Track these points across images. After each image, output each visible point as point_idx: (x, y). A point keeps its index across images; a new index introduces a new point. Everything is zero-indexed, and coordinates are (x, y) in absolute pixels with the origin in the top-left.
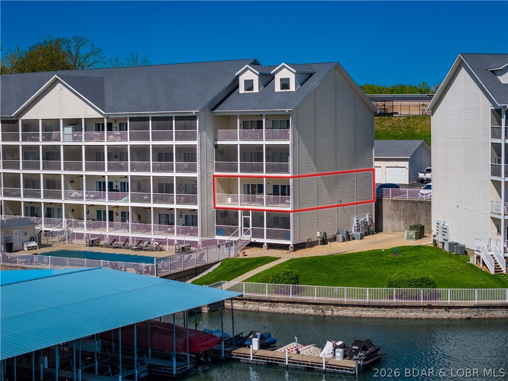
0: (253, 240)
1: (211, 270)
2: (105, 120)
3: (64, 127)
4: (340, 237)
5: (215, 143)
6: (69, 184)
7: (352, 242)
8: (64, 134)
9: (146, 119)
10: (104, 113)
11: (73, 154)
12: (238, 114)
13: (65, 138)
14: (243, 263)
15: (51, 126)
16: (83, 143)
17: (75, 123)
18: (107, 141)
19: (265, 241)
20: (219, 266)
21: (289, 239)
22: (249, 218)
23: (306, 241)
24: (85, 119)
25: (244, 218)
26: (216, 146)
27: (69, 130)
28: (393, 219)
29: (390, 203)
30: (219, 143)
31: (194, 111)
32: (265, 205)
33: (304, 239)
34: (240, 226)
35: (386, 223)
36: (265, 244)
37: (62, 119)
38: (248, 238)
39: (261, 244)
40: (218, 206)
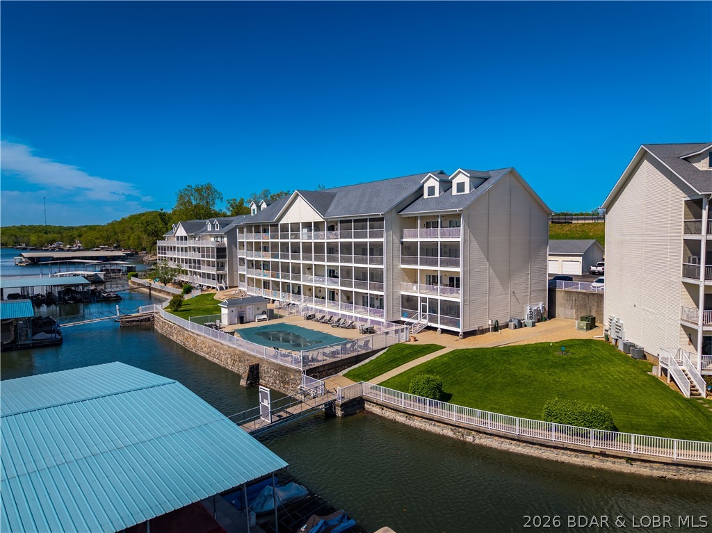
0: (429, 324)
1: (373, 358)
2: (325, 222)
3: (303, 228)
4: (512, 325)
5: (401, 240)
6: (307, 271)
7: (524, 329)
8: (302, 234)
9: (350, 221)
10: (324, 217)
11: (307, 248)
12: (419, 215)
13: (304, 237)
14: (407, 351)
15: (295, 227)
16: (313, 241)
17: (308, 225)
18: (326, 238)
19: (439, 326)
20: (384, 353)
21: (459, 327)
22: (426, 305)
23: (477, 329)
24: (315, 222)
25: (422, 304)
26: (402, 243)
27: (305, 230)
28: (566, 308)
29: (563, 293)
30: (404, 240)
31: (380, 214)
32: (439, 295)
33: (475, 327)
34: (419, 311)
35: (559, 310)
36: (439, 329)
37: (301, 223)
38: (425, 322)
39: (435, 329)
40: (402, 293)
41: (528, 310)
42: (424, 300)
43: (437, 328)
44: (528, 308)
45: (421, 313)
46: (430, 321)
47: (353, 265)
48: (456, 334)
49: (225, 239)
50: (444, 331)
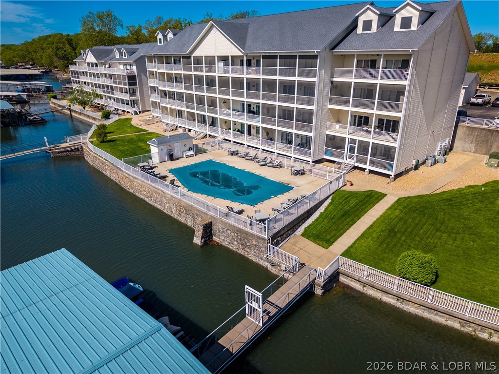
2: (245, 57)
3: (218, 62)
5: (331, 80)
6: (223, 104)
8: (218, 68)
9: (275, 57)
10: (243, 51)
11: (224, 83)
12: (356, 53)
13: (219, 71)
15: (210, 61)
16: (230, 75)
17: (224, 59)
18: (246, 74)
19: (368, 167)
21: (391, 170)
22: (355, 147)
23: (404, 170)
24: (232, 56)
25: (350, 145)
26: (332, 82)
27: (221, 64)
29: (465, 129)
30: (335, 79)
31: (316, 51)
34: (346, 152)
35: (457, 143)
37: (217, 56)
39: (364, 170)
40: (328, 133)
41: (439, 147)
42: (353, 141)
43: (366, 169)
44: (440, 144)
45: (348, 153)
46: (358, 161)
47: (277, 103)
48: (388, 176)
49: (134, 68)
50: (371, 172)
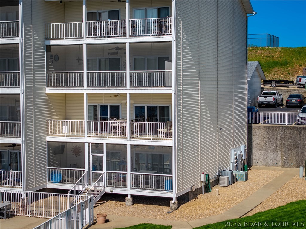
0: (108, 190)
5: (47, 43)
19: (129, 191)
21: (170, 189)
22: (102, 156)
23: (190, 190)
25: (93, 156)
26: (48, 48)
28: (266, 151)
30: (52, 43)
33: (188, 188)
34: (86, 169)
36: (129, 197)
38: (102, 187)
39: (121, 198)
40: (49, 138)
41: (233, 157)
42: (97, 147)
44: (233, 153)
45: (92, 172)
48: (165, 201)
50: (137, 199)
